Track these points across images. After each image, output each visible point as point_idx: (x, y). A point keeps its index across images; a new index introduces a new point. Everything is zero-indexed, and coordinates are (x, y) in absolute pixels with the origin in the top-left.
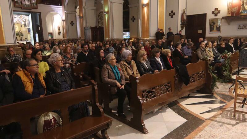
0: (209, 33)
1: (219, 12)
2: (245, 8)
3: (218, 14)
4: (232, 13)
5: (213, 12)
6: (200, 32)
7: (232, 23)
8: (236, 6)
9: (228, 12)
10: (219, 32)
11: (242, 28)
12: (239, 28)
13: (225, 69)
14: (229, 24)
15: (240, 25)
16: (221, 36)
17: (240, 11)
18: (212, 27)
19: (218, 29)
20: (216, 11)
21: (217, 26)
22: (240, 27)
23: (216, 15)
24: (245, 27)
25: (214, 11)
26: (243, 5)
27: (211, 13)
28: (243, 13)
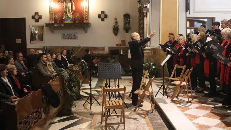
0: (31, 43)
1: (40, 17)
2: (68, 16)
3: (39, 20)
4: (55, 20)
5: (33, 17)
6: (19, 41)
7: (55, 31)
8: (59, 13)
9: (51, 18)
10: (43, 42)
11: (67, 38)
12: (64, 38)
13: (73, 85)
14: (53, 32)
15: (64, 35)
16: (46, 47)
17: (64, 19)
18: (34, 35)
19: (42, 38)
20: (37, 16)
21: (39, 34)
22: (64, 36)
23: (37, 21)
24: (69, 36)
25: (35, 16)
26: (66, 12)
27: (31, 17)
28: (66, 21)
